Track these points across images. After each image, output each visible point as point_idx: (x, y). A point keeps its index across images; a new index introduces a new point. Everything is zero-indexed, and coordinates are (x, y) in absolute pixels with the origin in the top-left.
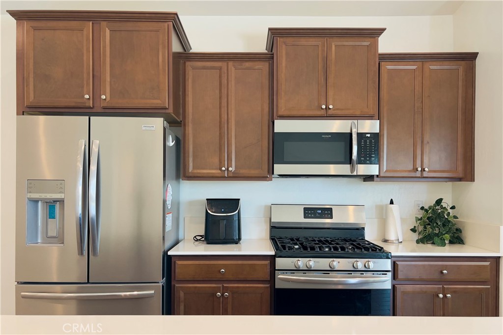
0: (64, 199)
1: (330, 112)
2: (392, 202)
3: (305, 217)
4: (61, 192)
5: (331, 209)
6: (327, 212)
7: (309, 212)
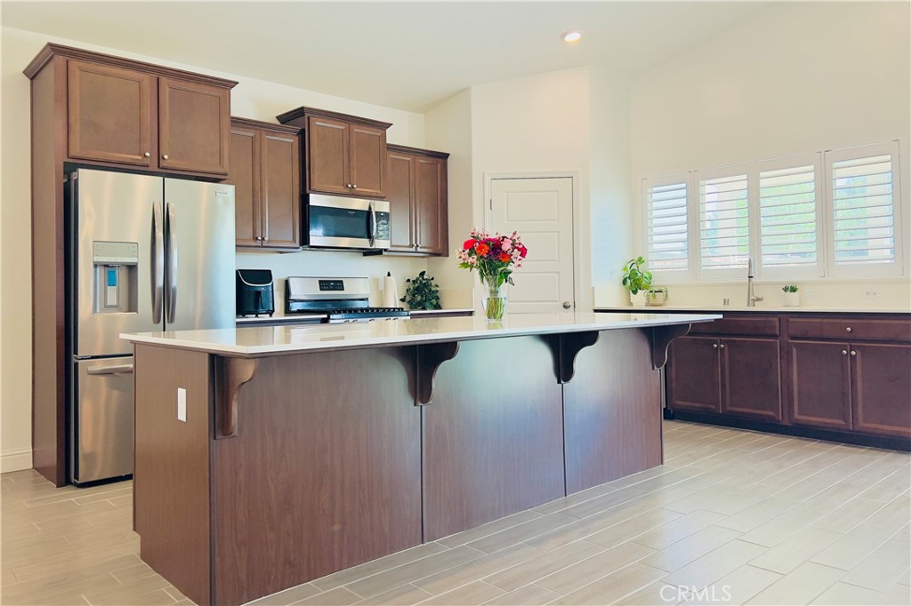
0: (137, 263)
1: (353, 191)
2: (389, 275)
3: (321, 289)
4: (133, 256)
5: (342, 281)
6: (338, 285)
7: (325, 285)
